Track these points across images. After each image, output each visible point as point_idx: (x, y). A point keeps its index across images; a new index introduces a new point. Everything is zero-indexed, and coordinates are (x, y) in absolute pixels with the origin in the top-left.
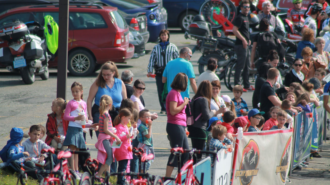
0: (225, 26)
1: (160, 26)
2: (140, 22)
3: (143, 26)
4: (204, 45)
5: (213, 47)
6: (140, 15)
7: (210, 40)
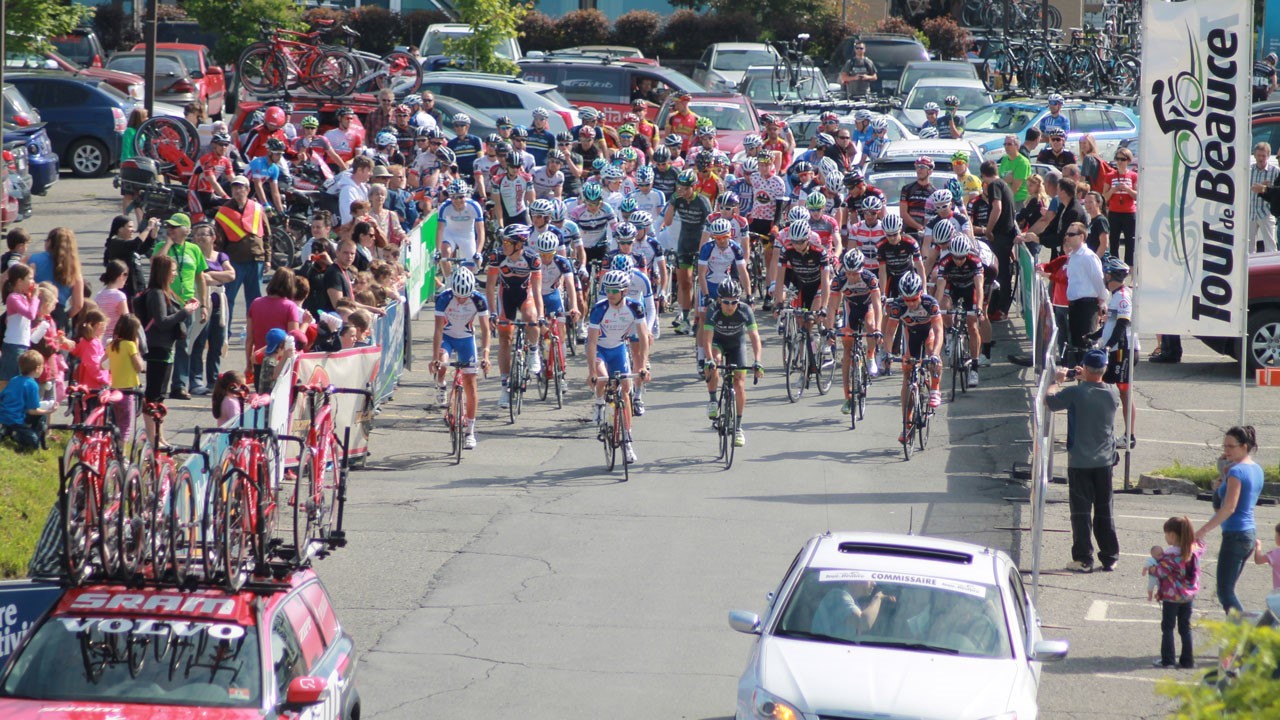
0: (180, 166)
1: (46, 166)
2: (17, 158)
3: (22, 166)
4: (149, 199)
5: (165, 202)
6: (17, 146)
7: (159, 190)
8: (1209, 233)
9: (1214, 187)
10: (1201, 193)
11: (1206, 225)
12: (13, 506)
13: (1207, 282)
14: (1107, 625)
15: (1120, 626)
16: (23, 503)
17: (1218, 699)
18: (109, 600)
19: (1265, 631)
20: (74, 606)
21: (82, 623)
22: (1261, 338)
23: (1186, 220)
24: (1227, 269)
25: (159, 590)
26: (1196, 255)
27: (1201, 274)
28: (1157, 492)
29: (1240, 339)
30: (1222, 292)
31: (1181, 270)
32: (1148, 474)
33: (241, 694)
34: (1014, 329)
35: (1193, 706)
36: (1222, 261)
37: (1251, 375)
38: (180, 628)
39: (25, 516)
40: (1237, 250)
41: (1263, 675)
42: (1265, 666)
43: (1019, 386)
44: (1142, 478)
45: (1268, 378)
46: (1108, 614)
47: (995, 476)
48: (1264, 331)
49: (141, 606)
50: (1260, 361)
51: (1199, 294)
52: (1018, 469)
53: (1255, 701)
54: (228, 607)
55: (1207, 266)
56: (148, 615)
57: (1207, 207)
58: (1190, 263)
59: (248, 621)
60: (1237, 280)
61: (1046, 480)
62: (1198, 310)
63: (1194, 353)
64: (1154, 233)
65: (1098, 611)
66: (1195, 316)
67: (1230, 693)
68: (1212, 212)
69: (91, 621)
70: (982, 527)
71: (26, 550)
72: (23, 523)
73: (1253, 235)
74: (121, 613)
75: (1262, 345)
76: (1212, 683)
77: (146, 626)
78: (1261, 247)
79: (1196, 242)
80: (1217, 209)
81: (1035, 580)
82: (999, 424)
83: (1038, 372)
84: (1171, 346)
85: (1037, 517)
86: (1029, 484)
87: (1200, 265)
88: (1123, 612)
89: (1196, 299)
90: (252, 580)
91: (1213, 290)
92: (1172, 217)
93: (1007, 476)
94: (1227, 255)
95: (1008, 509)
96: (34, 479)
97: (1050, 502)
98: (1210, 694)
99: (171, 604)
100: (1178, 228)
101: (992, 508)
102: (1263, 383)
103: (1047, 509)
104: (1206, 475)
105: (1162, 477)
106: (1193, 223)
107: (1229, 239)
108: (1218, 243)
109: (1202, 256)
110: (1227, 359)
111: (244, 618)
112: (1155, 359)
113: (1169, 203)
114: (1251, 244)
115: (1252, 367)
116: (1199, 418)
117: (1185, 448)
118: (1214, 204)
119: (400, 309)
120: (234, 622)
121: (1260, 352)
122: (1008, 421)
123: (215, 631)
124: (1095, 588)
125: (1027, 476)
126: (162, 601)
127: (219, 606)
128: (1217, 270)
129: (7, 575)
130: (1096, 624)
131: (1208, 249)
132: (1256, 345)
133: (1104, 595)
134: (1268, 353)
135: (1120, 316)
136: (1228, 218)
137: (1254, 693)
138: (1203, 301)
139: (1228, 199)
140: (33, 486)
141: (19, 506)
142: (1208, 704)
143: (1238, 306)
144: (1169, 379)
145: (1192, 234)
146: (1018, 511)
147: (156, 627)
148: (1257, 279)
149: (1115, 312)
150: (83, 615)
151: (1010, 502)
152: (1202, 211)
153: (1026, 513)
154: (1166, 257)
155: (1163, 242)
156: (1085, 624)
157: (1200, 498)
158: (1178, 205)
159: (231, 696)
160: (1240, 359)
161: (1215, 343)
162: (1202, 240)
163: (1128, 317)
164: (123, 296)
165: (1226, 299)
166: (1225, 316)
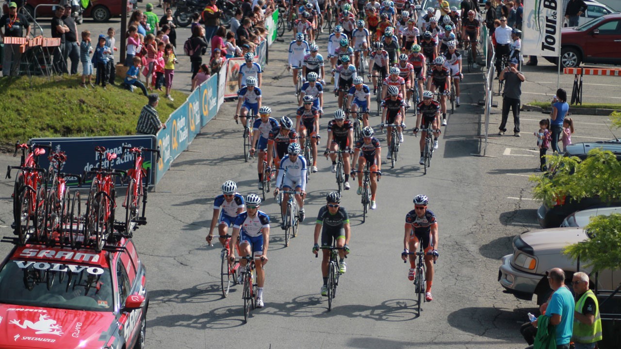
8: (548, 20)
9: (550, 4)
10: (545, 6)
11: (547, 17)
12: (130, 110)
13: (547, 37)
14: (511, 156)
15: (515, 157)
16: (134, 109)
17: (550, 182)
18: (38, 253)
19: (567, 158)
20: (21, 255)
21: (25, 264)
22: (565, 57)
23: (540, 15)
24: (554, 33)
25: (62, 248)
26: (543, 28)
27: (545, 34)
28: (528, 111)
29: (558, 57)
30: (552, 41)
31: (538, 33)
32: (525, 104)
33: (103, 304)
34: (479, 53)
35: (542, 184)
36: (552, 30)
37: (562, 70)
38: (73, 268)
39: (134, 114)
40: (558, 26)
41: (566, 173)
42: (566, 170)
43: (481, 73)
44: (523, 106)
45: (568, 72)
46: (511, 153)
47: (472, 104)
48: (566, 55)
49: (54, 256)
50: (564, 65)
51: (544, 41)
52: (480, 102)
53: (563, 182)
54: (96, 258)
55: (547, 32)
56: (57, 261)
57: (547, 11)
58: (541, 31)
59: (106, 266)
60: (557, 37)
61: (490, 106)
62: (544, 47)
63: (542, 62)
64: (529, 20)
65: (507, 152)
66: (543, 49)
67: (554, 180)
68: (549, 13)
69: (30, 263)
70: (468, 122)
71: (134, 126)
72: (134, 116)
73: (563, 22)
74: (45, 259)
75: (565, 60)
76: (547, 177)
77: (56, 267)
78: (566, 26)
79: (543, 23)
80: (551, 12)
81: (486, 141)
82: (474, 86)
83: (488, 68)
84: (534, 59)
85: (487, 119)
86: (484, 107)
87: (545, 31)
88: (516, 152)
89: (543, 43)
90: (107, 244)
91: (549, 40)
92: (535, 14)
93: (476, 104)
94: (554, 28)
95: (476, 116)
96: (138, 101)
97: (491, 114)
98: (547, 180)
99: (69, 256)
100: (537, 18)
101: (471, 116)
102: (566, 73)
103: (490, 116)
104: (546, 105)
105: (530, 105)
106: (542, 17)
107: (555, 22)
108: (551, 24)
109: (545, 28)
110: (553, 64)
111: (103, 264)
112: (528, 64)
113: (534, 9)
114: (563, 24)
115: (562, 67)
116: (543, 85)
117: (539, 95)
118: (550, 10)
119: (265, 43)
120: (99, 266)
121: (565, 62)
122: (477, 85)
123: (90, 270)
124: (507, 144)
125: (484, 104)
126: (64, 254)
127: (91, 258)
128: (551, 33)
129: (128, 134)
130: (507, 156)
131: (547, 26)
132: (564, 60)
133: (510, 146)
134: (567, 63)
135: (516, 49)
136: (555, 15)
137: (563, 180)
138: (546, 44)
139: (555, 8)
140: (137, 103)
141: (132, 110)
142: (547, 184)
143: (557, 46)
144: (533, 71)
145: (542, 20)
146: (480, 117)
147: (61, 268)
148: (564, 36)
149: (515, 47)
150: (26, 260)
151: (477, 113)
152: (545, 12)
153: (483, 118)
154: (533, 28)
155: (532, 23)
156: (503, 156)
157: (543, 113)
158: (537, 10)
159: (99, 305)
160: (558, 64)
161: (549, 59)
162: (545, 23)
163: (519, 49)
164: (168, 37)
165: (553, 43)
166: (553, 49)
